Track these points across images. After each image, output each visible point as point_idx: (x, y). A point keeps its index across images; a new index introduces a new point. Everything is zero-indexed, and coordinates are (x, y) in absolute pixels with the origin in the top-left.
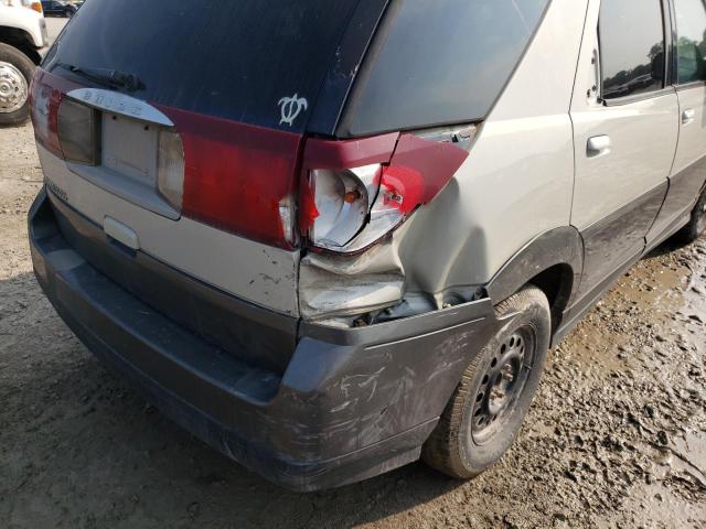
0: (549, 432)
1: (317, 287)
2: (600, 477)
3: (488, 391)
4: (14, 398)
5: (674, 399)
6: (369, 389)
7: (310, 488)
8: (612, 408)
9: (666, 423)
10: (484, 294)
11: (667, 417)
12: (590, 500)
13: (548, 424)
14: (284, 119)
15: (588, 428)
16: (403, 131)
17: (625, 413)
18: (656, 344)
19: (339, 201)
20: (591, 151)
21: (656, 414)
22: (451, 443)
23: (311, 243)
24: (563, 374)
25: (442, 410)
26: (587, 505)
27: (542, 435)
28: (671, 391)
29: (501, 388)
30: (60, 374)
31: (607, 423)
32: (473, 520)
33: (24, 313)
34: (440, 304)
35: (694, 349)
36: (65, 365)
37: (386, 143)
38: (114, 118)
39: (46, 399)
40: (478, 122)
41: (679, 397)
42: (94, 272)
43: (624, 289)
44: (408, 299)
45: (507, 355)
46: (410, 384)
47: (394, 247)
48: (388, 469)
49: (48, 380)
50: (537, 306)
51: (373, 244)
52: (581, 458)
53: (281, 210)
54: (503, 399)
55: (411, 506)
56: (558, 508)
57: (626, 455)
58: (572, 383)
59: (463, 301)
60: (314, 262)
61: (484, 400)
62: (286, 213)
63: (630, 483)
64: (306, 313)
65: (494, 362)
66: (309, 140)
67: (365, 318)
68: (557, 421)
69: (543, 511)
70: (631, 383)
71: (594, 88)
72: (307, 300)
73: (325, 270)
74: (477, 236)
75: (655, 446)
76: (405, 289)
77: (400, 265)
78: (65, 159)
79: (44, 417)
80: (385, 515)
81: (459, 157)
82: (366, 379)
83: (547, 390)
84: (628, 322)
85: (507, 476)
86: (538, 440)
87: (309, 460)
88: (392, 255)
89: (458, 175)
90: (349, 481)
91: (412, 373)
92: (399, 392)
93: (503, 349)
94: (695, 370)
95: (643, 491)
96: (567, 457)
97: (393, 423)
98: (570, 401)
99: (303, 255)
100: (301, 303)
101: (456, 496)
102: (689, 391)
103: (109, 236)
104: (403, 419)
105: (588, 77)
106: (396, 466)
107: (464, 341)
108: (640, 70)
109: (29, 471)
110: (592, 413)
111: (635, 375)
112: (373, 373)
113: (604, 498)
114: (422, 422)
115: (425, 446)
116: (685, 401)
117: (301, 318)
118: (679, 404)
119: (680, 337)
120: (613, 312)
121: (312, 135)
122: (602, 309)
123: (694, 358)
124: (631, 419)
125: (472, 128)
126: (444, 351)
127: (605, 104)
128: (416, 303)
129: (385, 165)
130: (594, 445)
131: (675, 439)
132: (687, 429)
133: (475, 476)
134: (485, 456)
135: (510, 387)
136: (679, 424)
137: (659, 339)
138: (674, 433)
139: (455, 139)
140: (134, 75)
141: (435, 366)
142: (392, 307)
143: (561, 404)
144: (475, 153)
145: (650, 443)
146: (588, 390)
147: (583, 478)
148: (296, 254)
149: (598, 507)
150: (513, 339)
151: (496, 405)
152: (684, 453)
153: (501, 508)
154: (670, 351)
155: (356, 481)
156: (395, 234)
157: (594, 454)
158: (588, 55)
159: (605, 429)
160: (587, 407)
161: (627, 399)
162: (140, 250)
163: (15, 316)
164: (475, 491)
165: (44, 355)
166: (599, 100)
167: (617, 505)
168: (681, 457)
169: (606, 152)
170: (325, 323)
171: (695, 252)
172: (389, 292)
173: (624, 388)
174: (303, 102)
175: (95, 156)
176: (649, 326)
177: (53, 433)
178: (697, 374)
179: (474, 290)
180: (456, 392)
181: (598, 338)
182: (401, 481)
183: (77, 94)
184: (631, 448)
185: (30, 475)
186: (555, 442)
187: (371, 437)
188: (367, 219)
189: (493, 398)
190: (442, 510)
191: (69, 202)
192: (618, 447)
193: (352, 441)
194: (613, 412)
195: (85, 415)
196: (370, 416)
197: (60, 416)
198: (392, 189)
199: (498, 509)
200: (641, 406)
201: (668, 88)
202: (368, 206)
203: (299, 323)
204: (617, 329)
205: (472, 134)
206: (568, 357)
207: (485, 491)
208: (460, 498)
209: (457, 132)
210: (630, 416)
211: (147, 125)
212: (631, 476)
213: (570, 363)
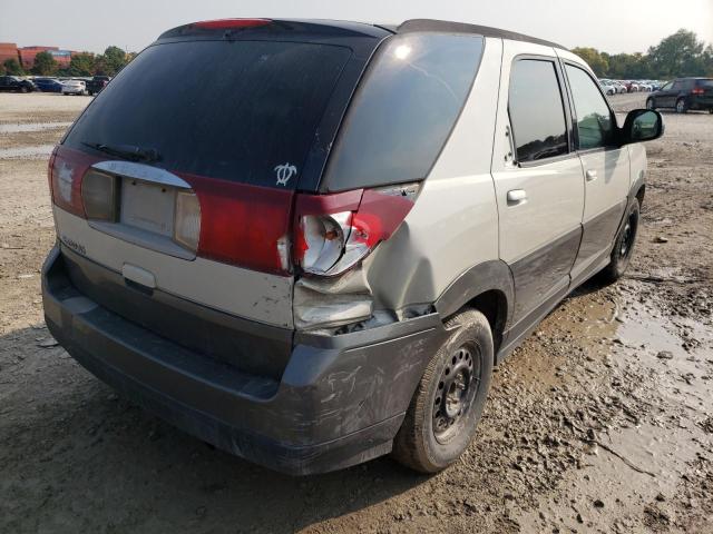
0: (501, 436)
1: (307, 305)
2: (541, 467)
3: (444, 396)
4: (25, 435)
5: (600, 405)
6: (349, 384)
7: (306, 472)
8: (551, 414)
9: (593, 423)
10: (433, 310)
11: (594, 418)
12: (533, 484)
13: (498, 430)
14: (279, 181)
15: (531, 431)
16: (366, 188)
17: (561, 417)
18: (586, 363)
19: (322, 239)
20: (511, 202)
21: (586, 417)
22: (416, 437)
23: (302, 270)
24: (510, 390)
25: (406, 407)
26: (531, 487)
27: (494, 438)
28: (597, 399)
29: (456, 395)
30: (65, 414)
31: (547, 427)
32: (439, 505)
33: (22, 364)
34: (400, 318)
35: (617, 366)
36: (69, 405)
37: (354, 197)
38: (134, 184)
39: (55, 434)
40: (421, 181)
41: (604, 403)
42: (108, 314)
43: (560, 321)
44: (376, 315)
45: (457, 366)
46: (381, 381)
47: (364, 273)
48: (367, 459)
49: (54, 419)
50: (479, 325)
51: (349, 270)
52: (526, 454)
53: (279, 247)
54: (457, 405)
55: (387, 497)
56: (507, 492)
57: (562, 449)
58: (518, 397)
59: (417, 315)
60: (305, 284)
61: (441, 403)
62: (283, 249)
63: (564, 469)
64: (299, 325)
65: (447, 371)
66: (300, 195)
67: (344, 329)
68: (506, 427)
69: (495, 494)
70: (566, 394)
71: (510, 154)
72: (300, 314)
73: (313, 291)
74: (425, 265)
75: (584, 441)
76: (374, 308)
77: (369, 287)
78: (87, 219)
79: (55, 450)
80: (365, 506)
81: (408, 206)
82: (346, 376)
83: (497, 404)
84: (564, 348)
85: (466, 471)
86: (491, 442)
87: (306, 442)
88: (362, 279)
89: (407, 219)
90: (336, 467)
91: (382, 371)
92: (372, 388)
93: (454, 361)
94: (617, 382)
95: (575, 474)
96: (514, 454)
97: (369, 414)
98: (517, 411)
99: (296, 279)
100: (295, 317)
101: (425, 488)
102: (612, 398)
103: (127, 280)
104: (377, 411)
105: (504, 146)
106: (373, 456)
107: (420, 346)
108: (550, 140)
109: (49, 492)
110: (535, 419)
111: (570, 388)
112: (351, 371)
113: (544, 482)
114: (392, 416)
115: (396, 441)
116: (608, 405)
117: (295, 330)
118: (603, 409)
119: (605, 357)
120: (551, 339)
121: (301, 192)
122: (543, 338)
123: (616, 372)
124: (567, 423)
125: (416, 185)
126: (406, 355)
127: (519, 166)
128: (382, 318)
129: (354, 212)
130: (536, 444)
131: (601, 434)
132: (610, 427)
133: (440, 471)
134: (446, 453)
135: (463, 395)
136: (604, 423)
137: (589, 359)
138: (599, 430)
139: (404, 194)
140: (155, 150)
141: (399, 367)
142: (364, 321)
143: (509, 414)
144: (418, 203)
145: (581, 439)
146: (531, 403)
147: (527, 468)
148: (291, 279)
149: (539, 488)
150: (461, 353)
151: (452, 409)
152: (607, 444)
153: (461, 495)
154: (597, 368)
155: (341, 468)
156: (365, 262)
157: (537, 450)
158: (502, 130)
159: (545, 431)
160: (531, 415)
161: (563, 407)
162: (156, 289)
163: (15, 368)
164: (439, 483)
165: (47, 399)
166: (515, 163)
167: (554, 485)
168: (605, 448)
169: (523, 202)
170: (314, 333)
171: (618, 289)
172: (361, 309)
173: (560, 398)
174: (293, 169)
175: (115, 215)
176: (581, 350)
177: (66, 461)
178: (618, 384)
179: (426, 307)
180: (417, 392)
181: (539, 361)
182: (378, 480)
183: (104, 165)
184: (566, 444)
185: (50, 495)
186: (504, 443)
187: (352, 426)
188: (344, 251)
189: (449, 403)
190: (413, 499)
191: (87, 255)
192: (555, 444)
193: (338, 429)
194: (552, 418)
195: (93, 445)
196: (351, 407)
197: (70, 447)
198: (360, 229)
199: (459, 495)
200: (574, 411)
201: (570, 154)
202: (344, 241)
203: (294, 334)
204: (555, 353)
205: (416, 190)
206: (514, 378)
207: (448, 483)
208: (428, 489)
209: (405, 188)
210: (565, 419)
211: (165, 188)
212: (566, 465)
213: (516, 382)
